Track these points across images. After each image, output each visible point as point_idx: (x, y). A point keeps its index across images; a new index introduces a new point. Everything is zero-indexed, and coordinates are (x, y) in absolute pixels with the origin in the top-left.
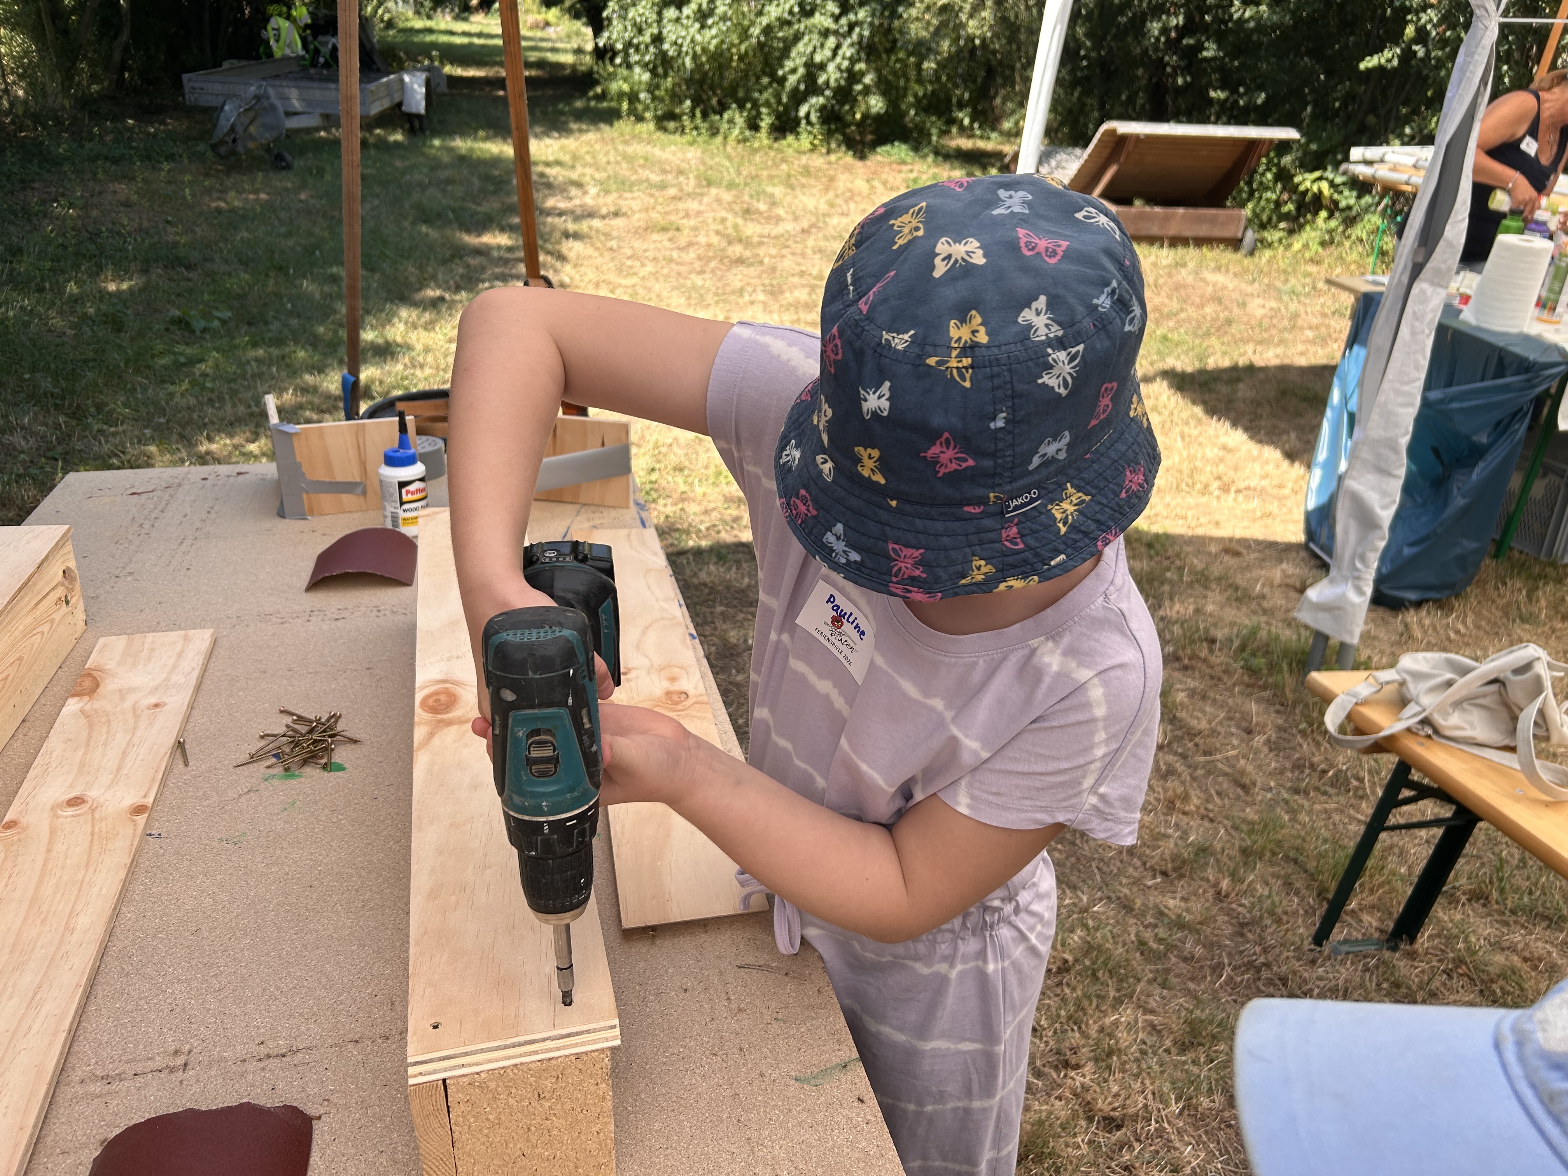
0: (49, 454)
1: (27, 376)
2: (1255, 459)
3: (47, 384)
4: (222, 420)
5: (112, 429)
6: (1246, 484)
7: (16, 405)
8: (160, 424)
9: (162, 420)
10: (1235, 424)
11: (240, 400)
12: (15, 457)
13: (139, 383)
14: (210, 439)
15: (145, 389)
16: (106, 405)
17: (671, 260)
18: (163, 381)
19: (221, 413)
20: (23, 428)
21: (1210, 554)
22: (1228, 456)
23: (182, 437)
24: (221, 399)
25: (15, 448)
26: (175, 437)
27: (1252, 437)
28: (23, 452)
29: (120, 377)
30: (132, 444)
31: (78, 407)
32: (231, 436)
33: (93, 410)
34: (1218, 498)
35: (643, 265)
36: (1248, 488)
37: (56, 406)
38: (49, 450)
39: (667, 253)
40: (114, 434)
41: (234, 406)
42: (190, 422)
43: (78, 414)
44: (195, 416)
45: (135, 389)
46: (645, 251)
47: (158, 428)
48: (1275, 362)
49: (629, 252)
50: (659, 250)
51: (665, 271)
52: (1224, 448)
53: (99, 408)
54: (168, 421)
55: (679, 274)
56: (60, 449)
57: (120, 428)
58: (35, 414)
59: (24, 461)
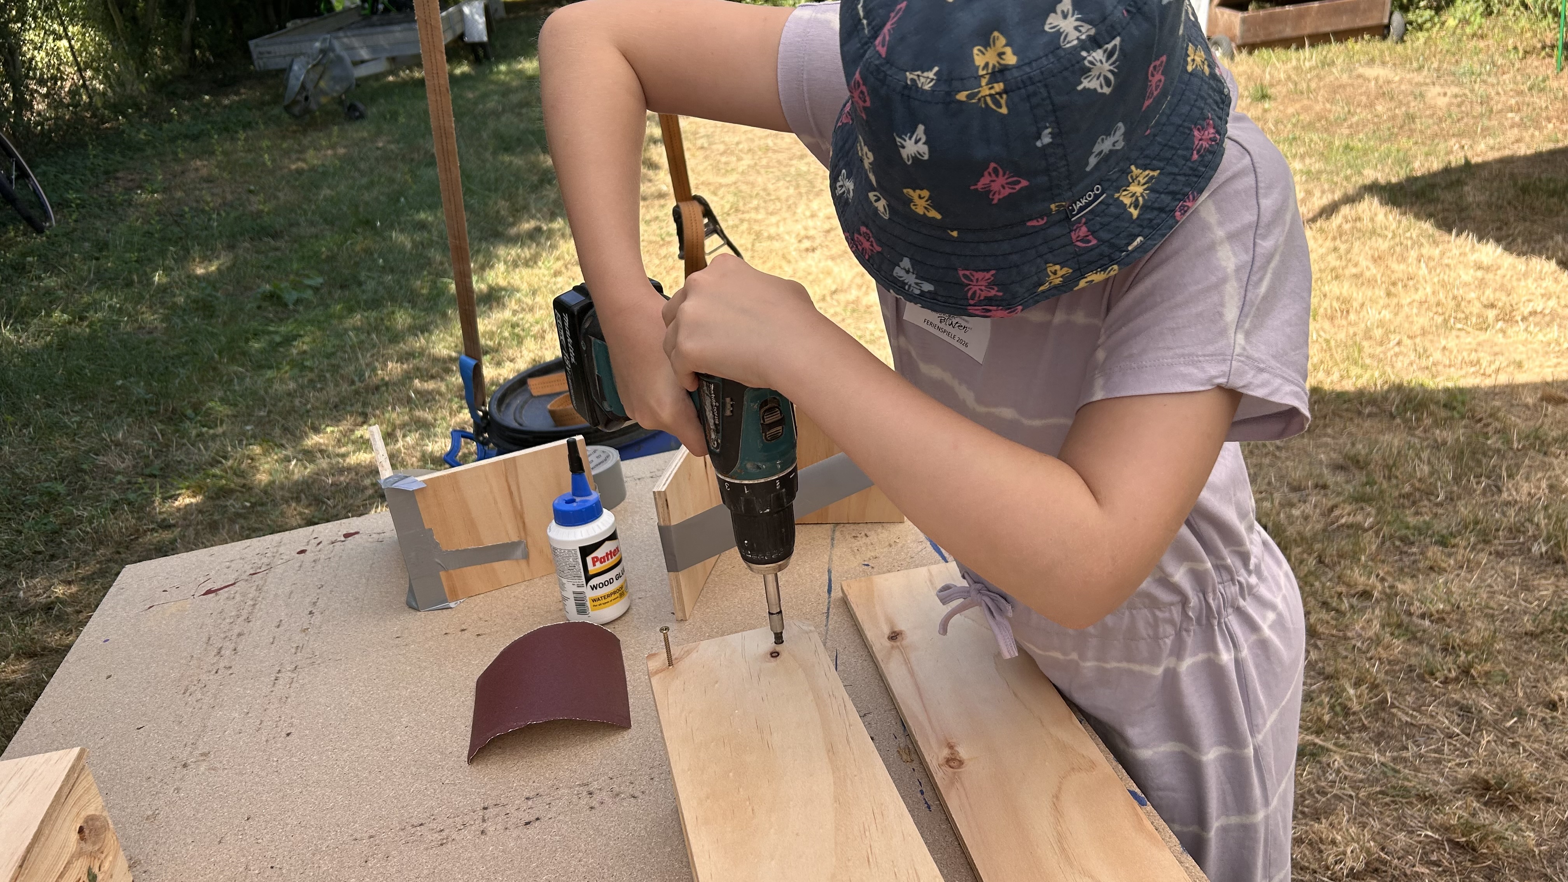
0: (147, 471)
1: (120, 383)
2: (1526, 275)
3: (139, 390)
4: (327, 403)
5: (211, 431)
6: (1529, 309)
7: (109, 418)
8: (262, 417)
9: (262, 413)
10: (1481, 237)
11: (342, 377)
12: (112, 480)
13: (235, 373)
14: (316, 430)
15: (241, 378)
16: (202, 403)
17: (767, 149)
18: (260, 367)
19: (323, 396)
20: (117, 444)
21: (1527, 406)
22: (1490, 276)
23: (285, 429)
24: (322, 378)
25: (110, 470)
26: (277, 431)
27: (1508, 248)
28: (118, 473)
29: (215, 369)
30: (234, 447)
31: (174, 411)
32: (337, 421)
33: (189, 412)
34: (1503, 331)
35: (739, 159)
36: (1534, 313)
37: (151, 413)
38: (147, 466)
39: (762, 142)
40: (214, 437)
41: (337, 385)
42: (293, 410)
43: (175, 418)
44: (297, 402)
45: (232, 381)
46: (738, 144)
47: (260, 423)
48: (1491, 156)
49: (722, 148)
50: (752, 140)
51: (764, 162)
52: (1479, 267)
53: (196, 408)
54: (270, 412)
55: (779, 162)
56: (158, 463)
57: (220, 430)
58: (129, 426)
59: (121, 483)
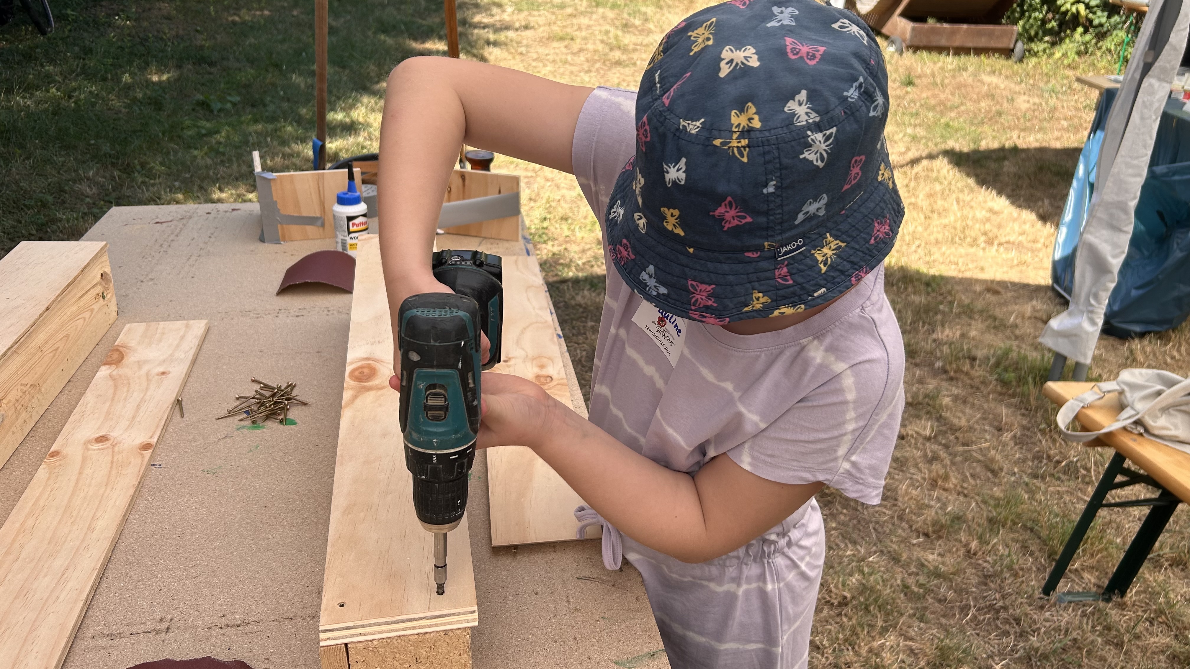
0: (106, 198)
1: (92, 142)
2: (1015, 220)
3: (106, 148)
4: (231, 175)
5: (152, 181)
6: (1006, 239)
7: (84, 162)
8: (186, 178)
9: (187, 175)
10: (1000, 192)
11: (244, 162)
12: (82, 200)
13: (172, 148)
14: (221, 190)
15: (176, 152)
16: (148, 163)
17: (566, 62)
18: (189, 147)
19: (229, 171)
20: (88, 179)
21: (975, 292)
22: (994, 217)
23: (201, 188)
24: (230, 160)
25: (82, 194)
26: (196, 188)
27: (1013, 203)
28: (88, 197)
29: (158, 144)
30: (166, 192)
31: (128, 165)
32: (236, 187)
33: (138, 167)
34: (984, 249)
35: (545, 66)
36: (1008, 242)
37: (113, 164)
38: (107, 195)
39: (563, 57)
40: (153, 185)
41: (239, 165)
42: (208, 177)
43: (128, 170)
44: (211, 173)
45: (169, 153)
46: (547, 55)
47: (184, 181)
48: (1035, 145)
49: (535, 56)
50: (557, 54)
51: (561, 70)
52: (991, 210)
53: (143, 165)
54: (192, 176)
55: (572, 73)
56: (114, 195)
57: (157, 181)
58: (98, 169)
59: (89, 203)
